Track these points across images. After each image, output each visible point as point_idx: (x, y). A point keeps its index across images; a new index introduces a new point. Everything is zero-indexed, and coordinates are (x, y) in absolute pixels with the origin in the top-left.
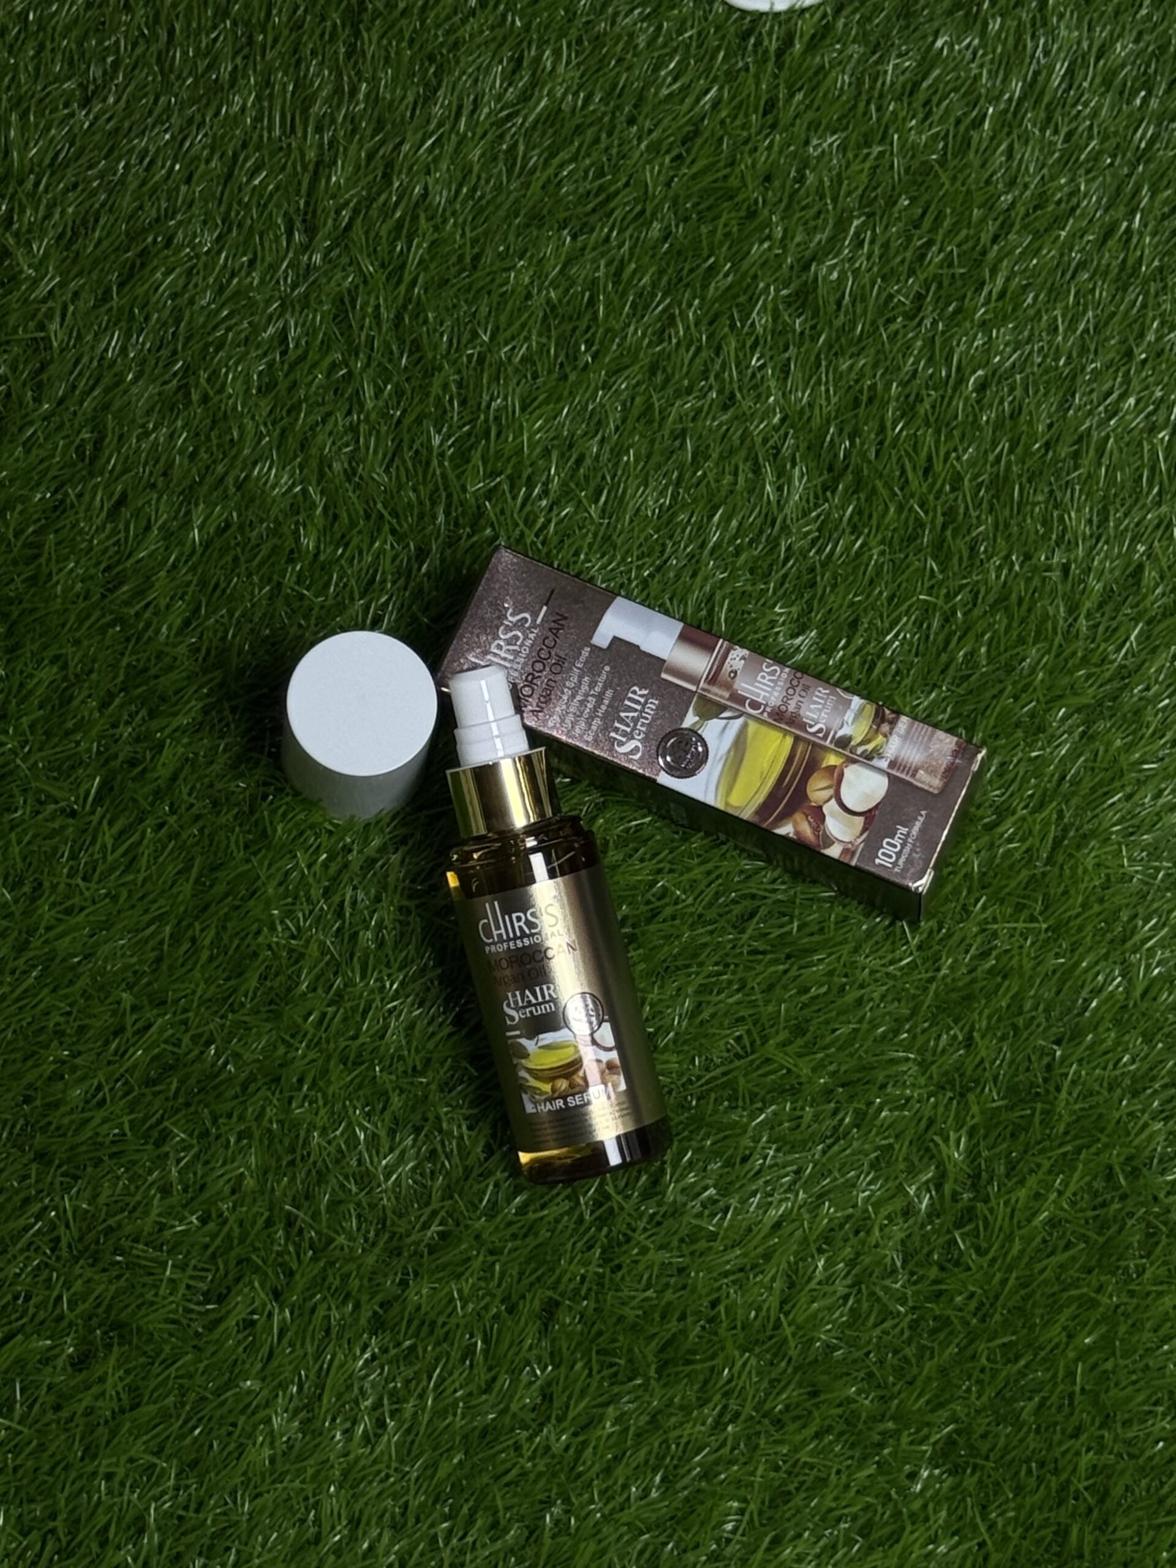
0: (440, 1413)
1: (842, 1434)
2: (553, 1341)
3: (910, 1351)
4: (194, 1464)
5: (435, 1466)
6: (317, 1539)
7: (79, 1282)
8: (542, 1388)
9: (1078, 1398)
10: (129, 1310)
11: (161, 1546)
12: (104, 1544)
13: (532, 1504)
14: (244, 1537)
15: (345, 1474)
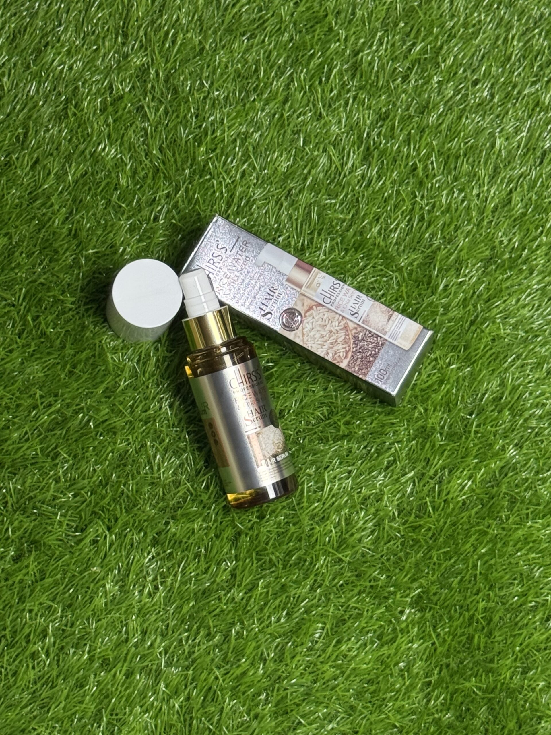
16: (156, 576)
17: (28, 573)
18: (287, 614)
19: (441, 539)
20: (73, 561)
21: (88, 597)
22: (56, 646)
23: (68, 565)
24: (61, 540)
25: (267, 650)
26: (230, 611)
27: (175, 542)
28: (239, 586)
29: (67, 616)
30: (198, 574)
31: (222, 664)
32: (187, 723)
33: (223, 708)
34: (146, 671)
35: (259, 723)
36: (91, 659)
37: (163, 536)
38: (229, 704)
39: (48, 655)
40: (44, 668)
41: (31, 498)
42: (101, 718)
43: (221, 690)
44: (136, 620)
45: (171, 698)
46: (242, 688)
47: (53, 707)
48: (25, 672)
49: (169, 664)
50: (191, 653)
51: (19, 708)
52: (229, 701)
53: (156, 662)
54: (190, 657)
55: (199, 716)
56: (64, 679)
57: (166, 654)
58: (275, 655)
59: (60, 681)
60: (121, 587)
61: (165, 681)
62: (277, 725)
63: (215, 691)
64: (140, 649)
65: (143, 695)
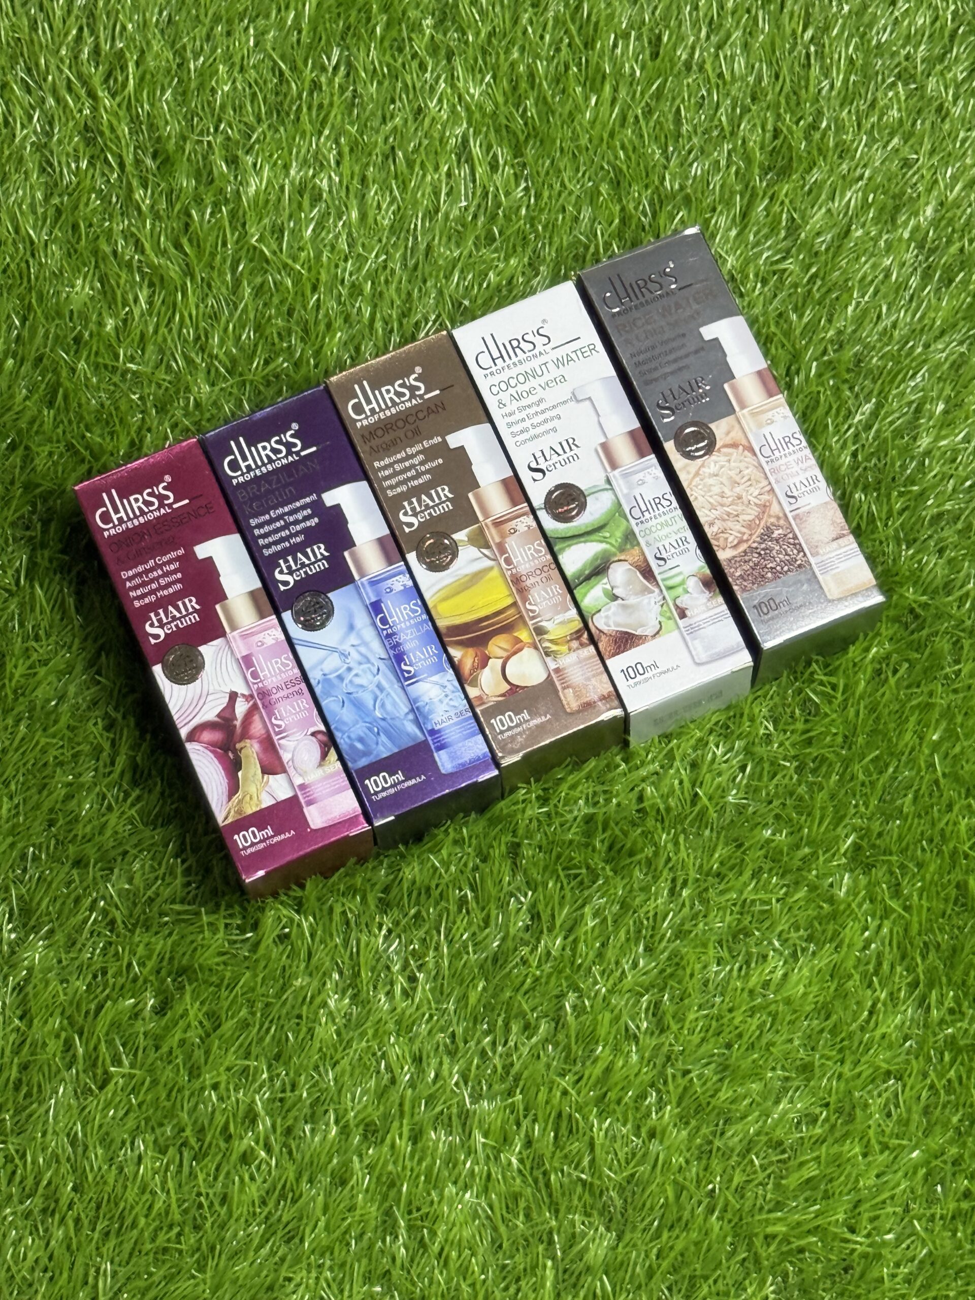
0: (455, 956)
1: (771, 870)
2: (525, 873)
3: (802, 790)
4: (278, 1057)
5: (465, 997)
6: (393, 1081)
7: (142, 946)
8: (529, 911)
9: (942, 781)
10: (187, 957)
11: (274, 1126)
12: (229, 1138)
13: (550, 1000)
14: (335, 1098)
15: (398, 1023)
16: (406, 962)
17: (189, 1026)
18: (645, 950)
19: (860, 740)
20: (259, 979)
21: (304, 1030)
22: (279, 1131)
23: (253, 990)
24: (224, 954)
25: (633, 1020)
26: (550, 976)
27: (419, 894)
28: (550, 930)
29: (278, 1075)
30: (474, 934)
31: (567, 1067)
32: (541, 1184)
33: (592, 1138)
34: (442, 1121)
35: (661, 1142)
36: (345, 1131)
37: (394, 891)
38: (600, 1128)
39: (268, 1149)
40: (270, 1172)
41: (151, 900)
42: (395, 1225)
43: (579, 1110)
44: (397, 1042)
45: (499, 1152)
46: (612, 1095)
47: (308, 1231)
48: (242, 1190)
49: (476, 1097)
50: (508, 1067)
51: (252, 1253)
52: (600, 1124)
53: (455, 1100)
54: (508, 1074)
55: (557, 1165)
56: (311, 1181)
57: (466, 1084)
58: (649, 1023)
59: (305, 1186)
60: (354, 997)
61: (480, 1127)
62: (691, 1137)
63: (570, 1116)
64: (420, 1087)
65: (451, 1161)
